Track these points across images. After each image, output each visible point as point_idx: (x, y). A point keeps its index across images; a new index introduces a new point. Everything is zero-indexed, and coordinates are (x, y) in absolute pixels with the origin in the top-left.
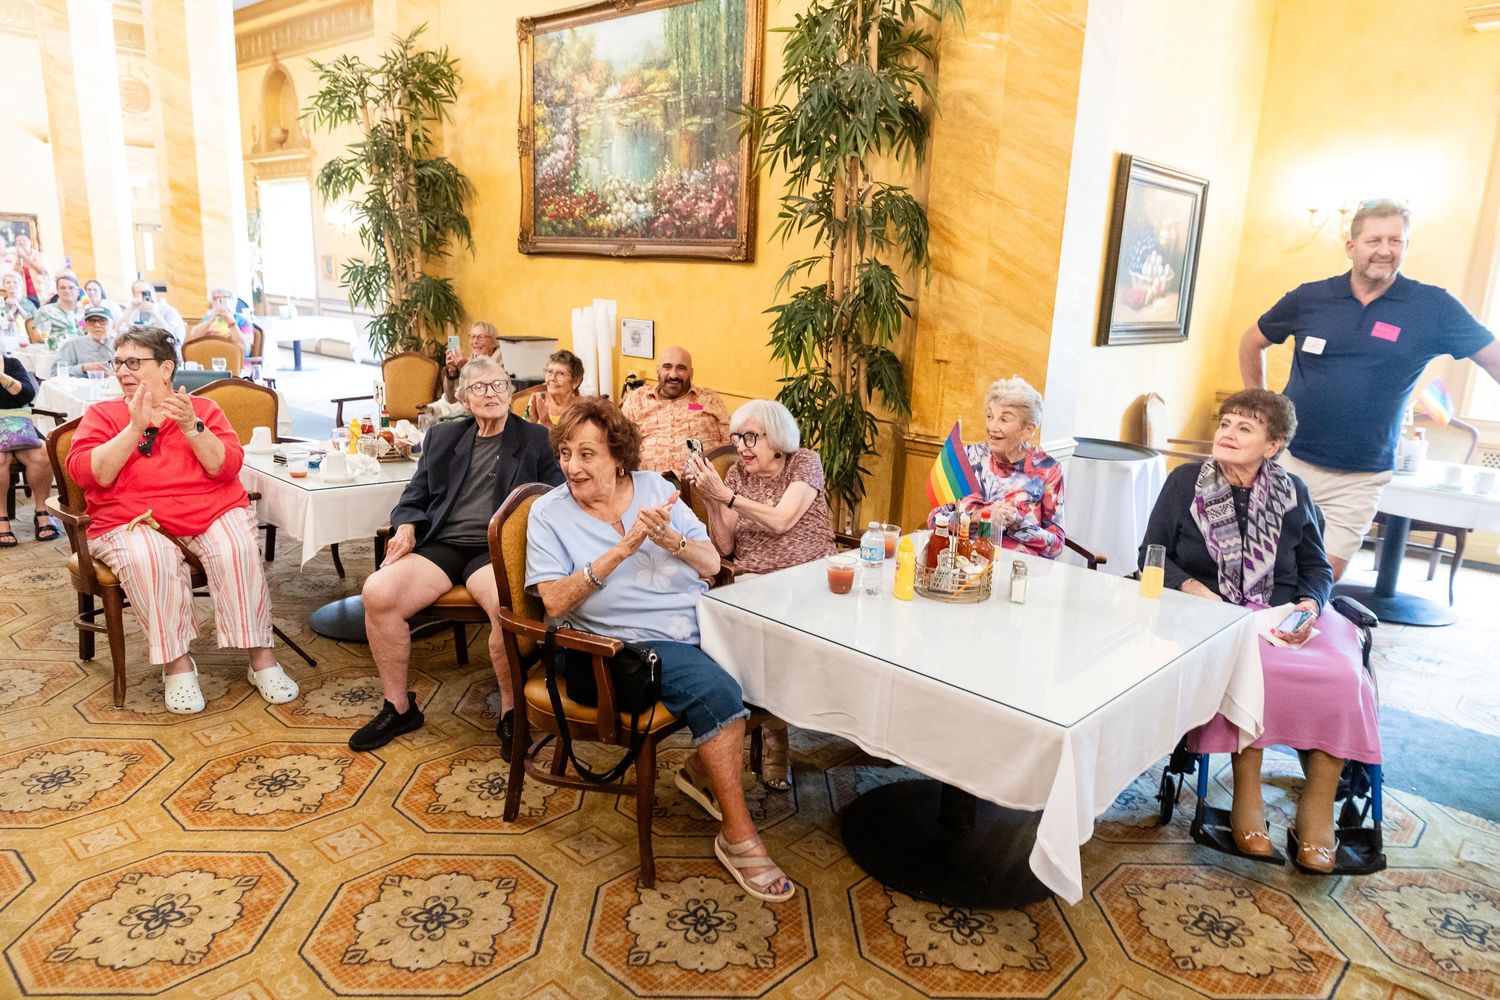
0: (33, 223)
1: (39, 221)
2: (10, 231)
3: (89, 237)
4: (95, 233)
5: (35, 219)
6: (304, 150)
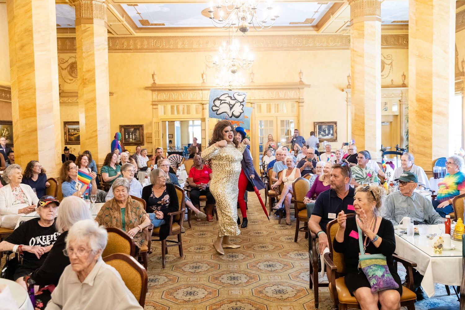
0: (335, 125)
1: (338, 124)
2: (327, 129)
3: (363, 130)
4: (366, 128)
5: (336, 123)
6: (461, 77)
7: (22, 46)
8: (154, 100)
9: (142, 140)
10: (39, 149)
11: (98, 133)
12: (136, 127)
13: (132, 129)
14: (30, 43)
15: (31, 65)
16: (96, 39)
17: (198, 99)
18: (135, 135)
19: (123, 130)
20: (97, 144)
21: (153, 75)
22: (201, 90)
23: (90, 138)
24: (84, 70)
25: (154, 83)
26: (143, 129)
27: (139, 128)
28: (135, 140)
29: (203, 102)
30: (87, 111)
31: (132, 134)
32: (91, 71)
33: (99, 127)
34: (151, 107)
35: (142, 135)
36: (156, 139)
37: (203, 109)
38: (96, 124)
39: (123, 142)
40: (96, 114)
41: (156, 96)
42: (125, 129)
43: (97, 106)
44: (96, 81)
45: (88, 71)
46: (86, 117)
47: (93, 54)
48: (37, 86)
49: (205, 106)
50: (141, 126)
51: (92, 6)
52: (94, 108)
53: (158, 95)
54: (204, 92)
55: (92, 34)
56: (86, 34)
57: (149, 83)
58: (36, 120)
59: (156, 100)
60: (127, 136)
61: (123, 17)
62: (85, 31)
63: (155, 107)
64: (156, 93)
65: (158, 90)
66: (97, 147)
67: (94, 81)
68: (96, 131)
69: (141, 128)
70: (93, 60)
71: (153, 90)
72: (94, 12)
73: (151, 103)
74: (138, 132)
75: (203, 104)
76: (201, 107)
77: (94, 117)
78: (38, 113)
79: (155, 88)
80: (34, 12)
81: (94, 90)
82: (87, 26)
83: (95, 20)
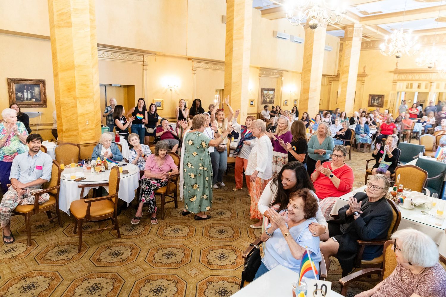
7: (308, 62)
8: (395, 79)
9: (382, 104)
10: (309, 107)
11: (346, 100)
12: (379, 96)
13: (377, 97)
14: (311, 60)
15: (310, 70)
16: (353, 49)
17: (428, 79)
18: (378, 101)
19: (371, 97)
20: (345, 106)
21: (397, 63)
22: (432, 72)
23: (342, 102)
24: (344, 66)
25: (397, 68)
26: (384, 98)
27: (381, 97)
28: (377, 104)
29: (432, 81)
30: (342, 88)
31: (376, 100)
32: (348, 66)
33: (347, 97)
34: (392, 84)
35: (383, 102)
36: (391, 104)
37: (431, 86)
38: (346, 95)
39: (370, 104)
40: (346, 90)
41: (396, 77)
42: (372, 97)
43: (348, 85)
44: (349, 72)
45: (346, 66)
46: (341, 91)
47: (350, 57)
48: (311, 80)
49: (432, 84)
50: (383, 95)
51: (353, 31)
52: (346, 87)
53: (398, 76)
54: (433, 74)
55: (351, 46)
56: (348, 46)
57: (393, 69)
58: (308, 95)
59: (396, 79)
60: (373, 101)
61: (377, 30)
62: (347, 45)
63: (394, 84)
64: (397, 75)
65: (398, 73)
66: (345, 107)
67: (348, 72)
68: (345, 99)
69: (383, 97)
70: (349, 61)
71: (395, 73)
72: (354, 34)
73: (392, 81)
74: (380, 99)
75: (431, 82)
76: (429, 84)
77: (345, 91)
78: (310, 91)
79: (397, 72)
80: (314, 46)
81: (347, 77)
82: (349, 42)
83: (354, 39)
